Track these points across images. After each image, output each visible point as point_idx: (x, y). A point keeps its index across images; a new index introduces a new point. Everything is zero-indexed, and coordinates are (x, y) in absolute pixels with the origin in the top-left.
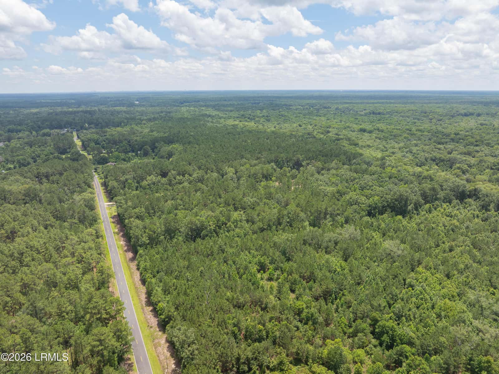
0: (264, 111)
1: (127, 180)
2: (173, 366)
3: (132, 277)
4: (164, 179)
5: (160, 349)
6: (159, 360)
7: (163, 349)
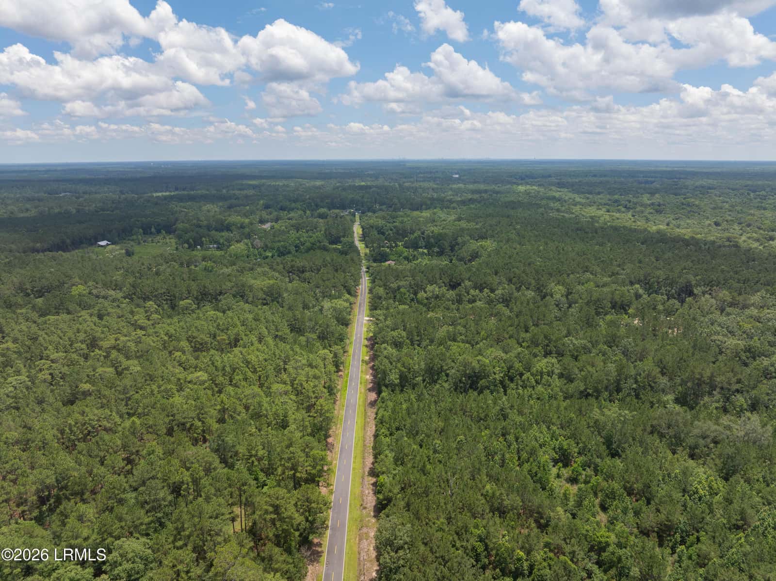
0: (657, 195)
1: (399, 288)
2: (374, 574)
3: (365, 429)
4: (451, 292)
5: (365, 543)
6: (359, 559)
7: (369, 545)
